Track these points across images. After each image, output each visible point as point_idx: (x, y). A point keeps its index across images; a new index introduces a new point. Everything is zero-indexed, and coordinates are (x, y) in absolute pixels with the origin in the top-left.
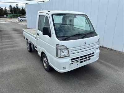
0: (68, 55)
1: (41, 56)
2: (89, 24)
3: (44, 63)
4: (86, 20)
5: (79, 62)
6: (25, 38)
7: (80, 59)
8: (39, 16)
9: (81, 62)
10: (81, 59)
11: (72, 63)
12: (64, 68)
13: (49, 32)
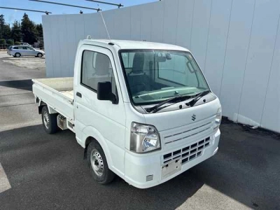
1: (84, 147)
6: (38, 100)
7: (182, 153)
8: (84, 51)
10: (185, 153)
13: (114, 92)
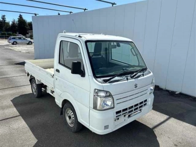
0: (112, 106)
2: (136, 55)
3: (68, 119)
4: (133, 50)
5: (128, 116)
9: (129, 116)
11: (118, 119)
12: (106, 127)
